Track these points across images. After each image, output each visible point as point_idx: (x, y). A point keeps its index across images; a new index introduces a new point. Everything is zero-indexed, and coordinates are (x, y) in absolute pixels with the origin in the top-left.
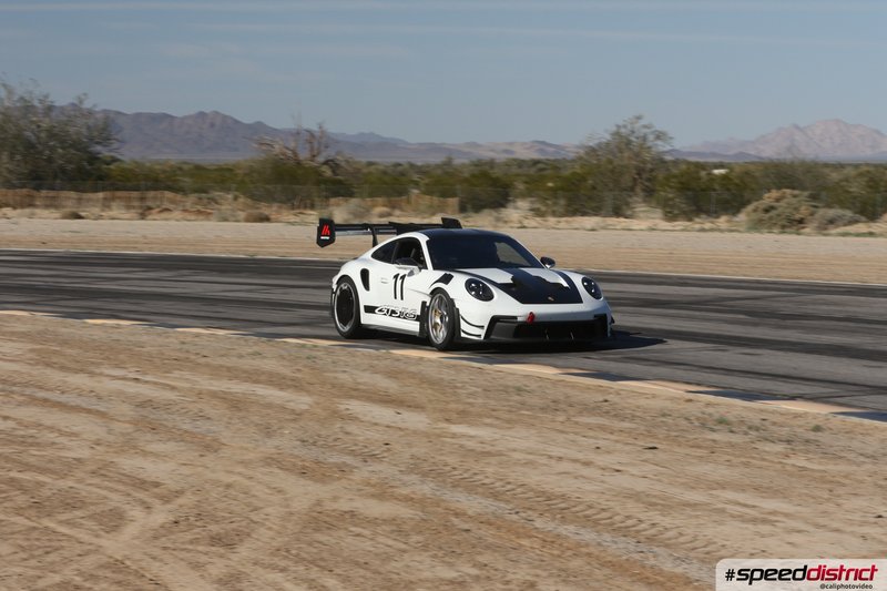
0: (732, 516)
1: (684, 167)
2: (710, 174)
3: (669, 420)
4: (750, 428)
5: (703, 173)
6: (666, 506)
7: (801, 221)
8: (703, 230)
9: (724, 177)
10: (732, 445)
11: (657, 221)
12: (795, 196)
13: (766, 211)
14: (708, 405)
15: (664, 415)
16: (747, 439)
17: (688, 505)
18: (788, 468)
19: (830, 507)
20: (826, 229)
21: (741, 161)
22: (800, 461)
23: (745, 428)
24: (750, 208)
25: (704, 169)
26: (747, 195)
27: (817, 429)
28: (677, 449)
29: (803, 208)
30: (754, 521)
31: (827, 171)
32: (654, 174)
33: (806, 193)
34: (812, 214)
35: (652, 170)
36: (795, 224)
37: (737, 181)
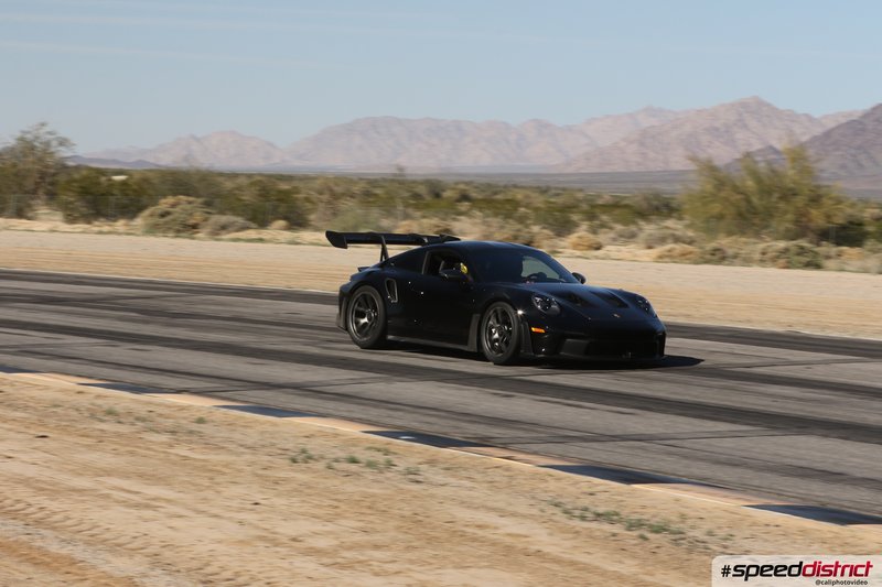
0: (117, 502)
1: (84, 173)
2: (110, 180)
3: (58, 410)
4: (138, 419)
5: (103, 179)
6: (55, 491)
7: (195, 227)
8: (101, 233)
9: (124, 183)
10: (119, 435)
11: (59, 223)
12: (190, 203)
13: (163, 215)
14: (98, 396)
15: (56, 406)
16: (133, 429)
17: (74, 490)
18: (172, 457)
19: (209, 494)
20: (218, 234)
21: (139, 168)
22: (182, 451)
23: (131, 419)
24: (147, 212)
25: (104, 175)
26: (145, 200)
27: (201, 421)
28: (66, 438)
29: (198, 214)
30: (137, 506)
31: (221, 179)
32: (56, 178)
33: (200, 200)
34: (206, 220)
35: (54, 175)
36: (189, 229)
37: (135, 187)
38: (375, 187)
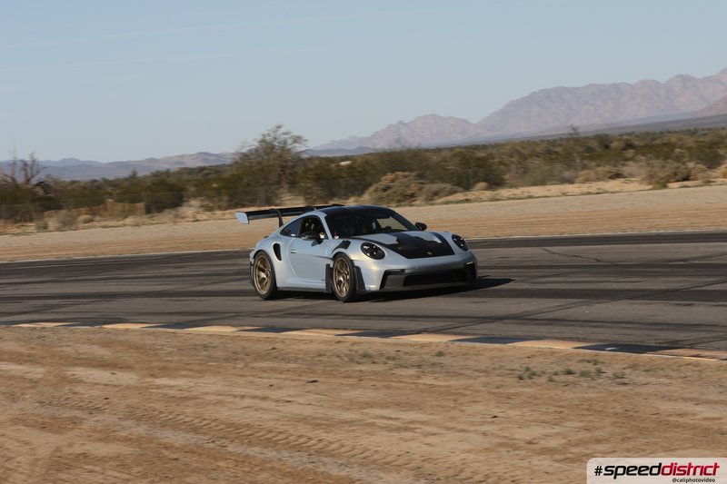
0: (381, 428)
1: (317, 162)
2: (338, 166)
3: (323, 358)
4: (388, 358)
5: (333, 166)
6: (328, 425)
7: (412, 196)
9: (349, 167)
10: (375, 373)
12: (406, 177)
13: (385, 190)
14: (354, 343)
15: (320, 355)
16: (386, 367)
17: (345, 422)
18: (421, 386)
19: (455, 413)
20: (432, 200)
21: (360, 154)
22: (429, 380)
23: (384, 359)
24: (372, 189)
25: (333, 162)
26: (368, 179)
27: (440, 354)
28: (332, 380)
29: (413, 185)
31: (428, 155)
32: (295, 169)
33: (414, 174)
34: (420, 189)
35: (293, 167)
36: (408, 198)
37: (360, 169)
38: (554, 146)
